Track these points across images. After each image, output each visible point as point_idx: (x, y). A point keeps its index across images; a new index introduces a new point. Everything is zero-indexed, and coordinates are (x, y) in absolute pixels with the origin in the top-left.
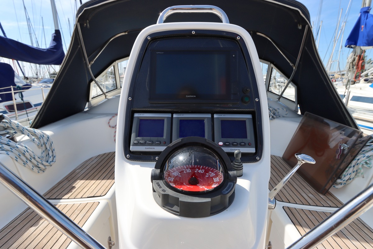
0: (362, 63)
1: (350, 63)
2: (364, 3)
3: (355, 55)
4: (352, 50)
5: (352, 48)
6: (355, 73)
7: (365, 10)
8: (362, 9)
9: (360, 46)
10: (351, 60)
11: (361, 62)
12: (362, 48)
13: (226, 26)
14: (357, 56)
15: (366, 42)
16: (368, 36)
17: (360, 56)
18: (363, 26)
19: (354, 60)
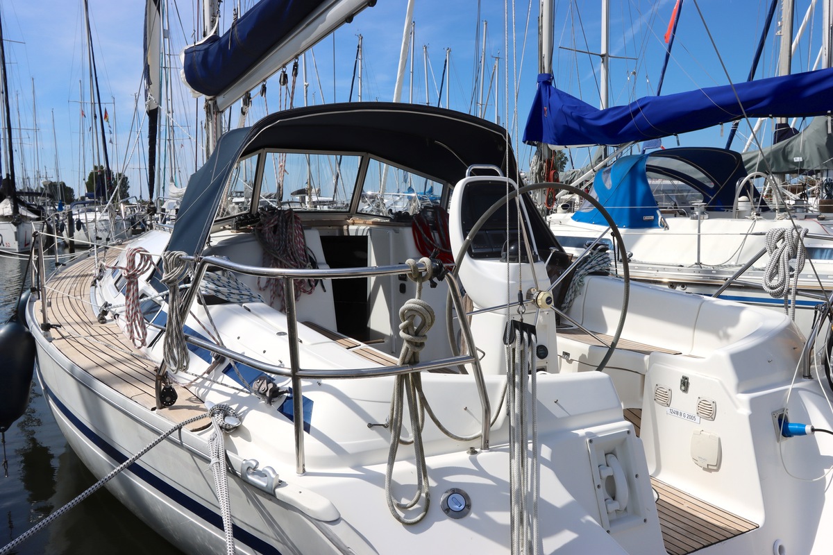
0: (554, 176)
1: (536, 174)
2: (542, 67)
3: (541, 160)
4: (535, 148)
5: (535, 145)
6: (547, 193)
7: (545, 79)
8: (539, 76)
9: (546, 143)
10: (536, 169)
11: (552, 173)
12: (549, 146)
13: (501, 178)
14: (544, 161)
15: (555, 137)
16: (555, 126)
17: (549, 162)
18: (545, 108)
19: (541, 168)
